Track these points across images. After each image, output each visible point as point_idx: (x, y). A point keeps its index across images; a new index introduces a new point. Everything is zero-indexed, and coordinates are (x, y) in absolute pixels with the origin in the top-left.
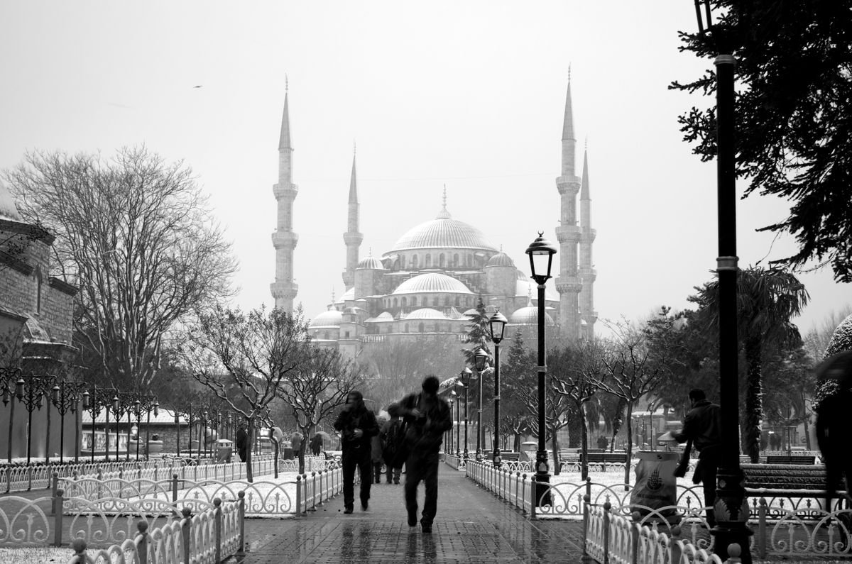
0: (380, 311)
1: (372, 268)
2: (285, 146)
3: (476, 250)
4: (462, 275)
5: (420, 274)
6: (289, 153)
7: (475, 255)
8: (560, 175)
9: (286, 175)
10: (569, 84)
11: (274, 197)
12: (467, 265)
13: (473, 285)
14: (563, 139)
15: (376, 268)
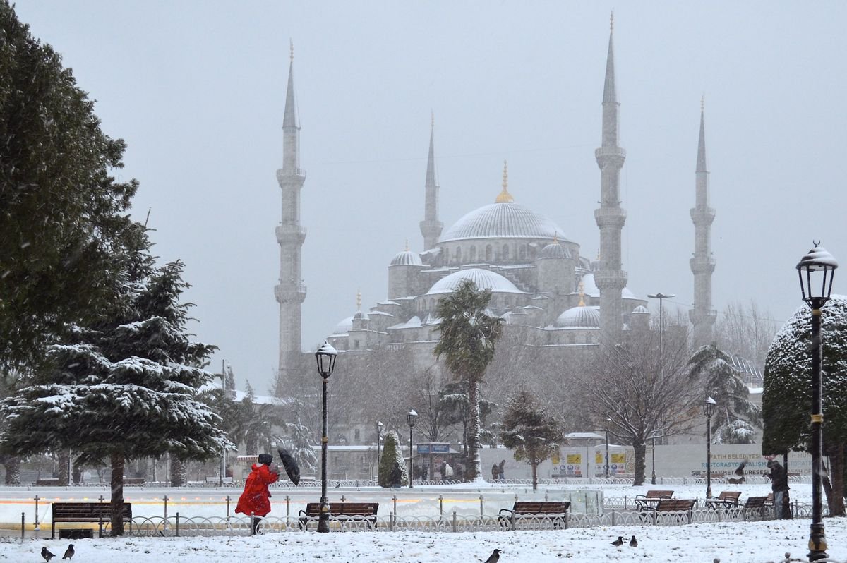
0: (411, 315)
1: (406, 264)
2: (290, 126)
3: (531, 240)
4: (508, 271)
5: (459, 270)
6: (294, 132)
7: (528, 246)
8: (601, 146)
9: (291, 159)
10: (611, 34)
11: (278, 185)
12: (519, 257)
13: (522, 281)
14: (604, 103)
15: (411, 264)
